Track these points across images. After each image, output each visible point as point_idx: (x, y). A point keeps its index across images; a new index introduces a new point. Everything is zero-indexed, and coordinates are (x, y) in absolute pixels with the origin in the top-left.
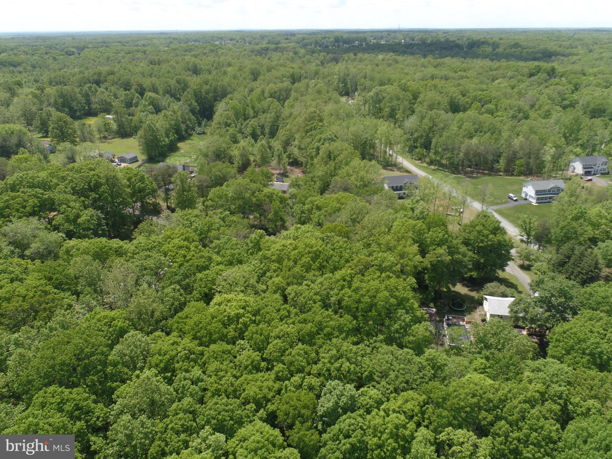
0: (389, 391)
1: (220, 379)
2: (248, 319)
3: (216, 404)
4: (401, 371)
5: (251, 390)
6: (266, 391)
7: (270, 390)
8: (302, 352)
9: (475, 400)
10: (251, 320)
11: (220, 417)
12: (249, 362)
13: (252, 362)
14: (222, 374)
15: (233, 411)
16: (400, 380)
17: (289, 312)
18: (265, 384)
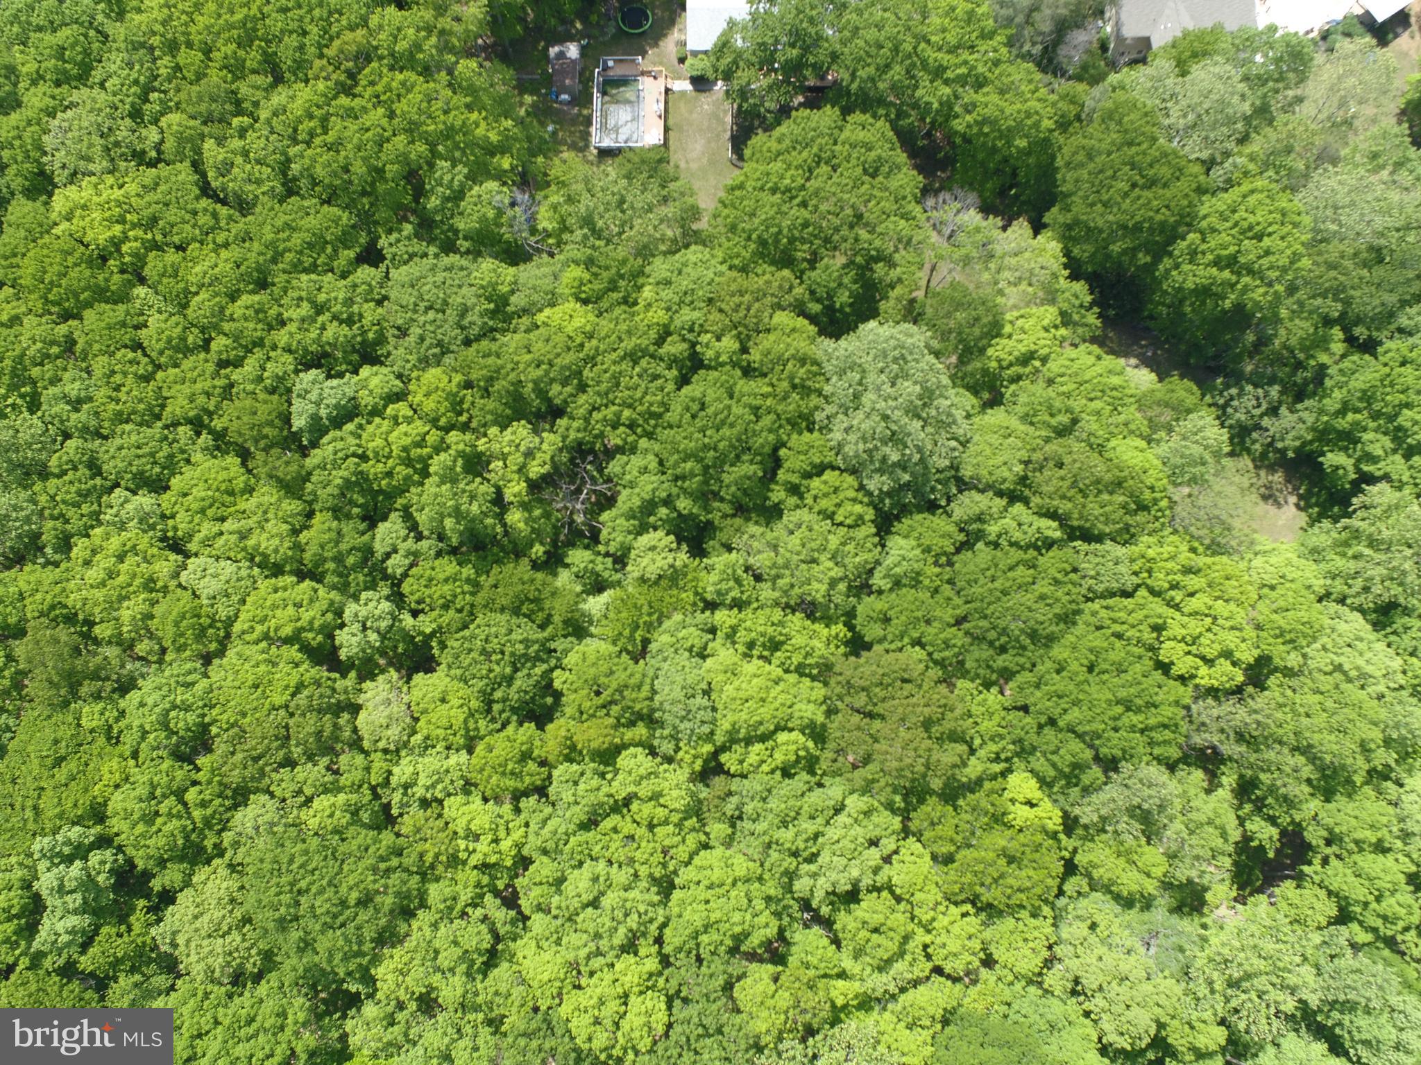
0: (409, 366)
1: (117, 389)
2: (138, 244)
3: (120, 448)
4: (428, 327)
5: (178, 406)
6: (201, 400)
7: (208, 395)
8: (250, 312)
9: (540, 372)
10: (143, 241)
11: (134, 469)
12: (162, 345)
13: (169, 341)
14: (118, 379)
15: (152, 455)
16: (427, 342)
17: (215, 215)
18: (199, 386)
